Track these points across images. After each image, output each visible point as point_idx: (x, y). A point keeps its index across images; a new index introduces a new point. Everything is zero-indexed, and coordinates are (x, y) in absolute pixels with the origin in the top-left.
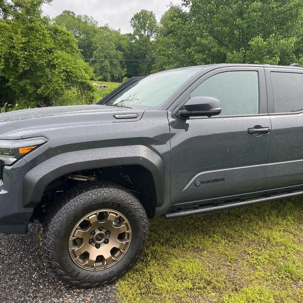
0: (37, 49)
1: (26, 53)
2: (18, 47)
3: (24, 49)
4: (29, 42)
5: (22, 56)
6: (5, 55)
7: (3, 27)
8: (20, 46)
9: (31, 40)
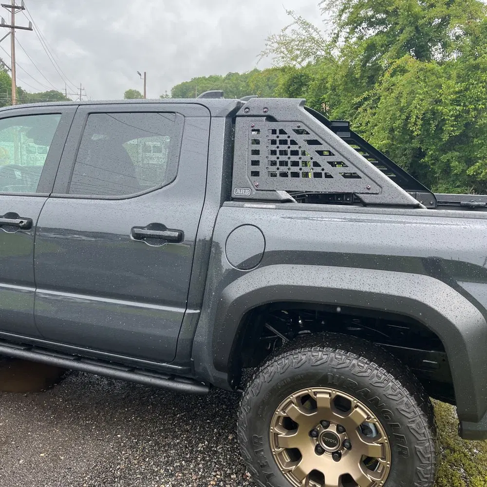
0: (478, 101)
1: (458, 108)
2: (446, 99)
3: (456, 102)
4: (467, 89)
5: (452, 113)
6: (424, 114)
7: (429, 71)
8: (449, 98)
9: (471, 86)
